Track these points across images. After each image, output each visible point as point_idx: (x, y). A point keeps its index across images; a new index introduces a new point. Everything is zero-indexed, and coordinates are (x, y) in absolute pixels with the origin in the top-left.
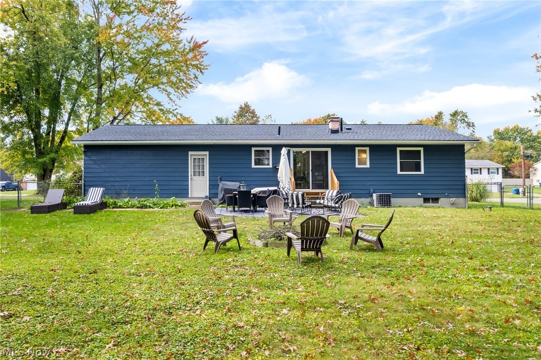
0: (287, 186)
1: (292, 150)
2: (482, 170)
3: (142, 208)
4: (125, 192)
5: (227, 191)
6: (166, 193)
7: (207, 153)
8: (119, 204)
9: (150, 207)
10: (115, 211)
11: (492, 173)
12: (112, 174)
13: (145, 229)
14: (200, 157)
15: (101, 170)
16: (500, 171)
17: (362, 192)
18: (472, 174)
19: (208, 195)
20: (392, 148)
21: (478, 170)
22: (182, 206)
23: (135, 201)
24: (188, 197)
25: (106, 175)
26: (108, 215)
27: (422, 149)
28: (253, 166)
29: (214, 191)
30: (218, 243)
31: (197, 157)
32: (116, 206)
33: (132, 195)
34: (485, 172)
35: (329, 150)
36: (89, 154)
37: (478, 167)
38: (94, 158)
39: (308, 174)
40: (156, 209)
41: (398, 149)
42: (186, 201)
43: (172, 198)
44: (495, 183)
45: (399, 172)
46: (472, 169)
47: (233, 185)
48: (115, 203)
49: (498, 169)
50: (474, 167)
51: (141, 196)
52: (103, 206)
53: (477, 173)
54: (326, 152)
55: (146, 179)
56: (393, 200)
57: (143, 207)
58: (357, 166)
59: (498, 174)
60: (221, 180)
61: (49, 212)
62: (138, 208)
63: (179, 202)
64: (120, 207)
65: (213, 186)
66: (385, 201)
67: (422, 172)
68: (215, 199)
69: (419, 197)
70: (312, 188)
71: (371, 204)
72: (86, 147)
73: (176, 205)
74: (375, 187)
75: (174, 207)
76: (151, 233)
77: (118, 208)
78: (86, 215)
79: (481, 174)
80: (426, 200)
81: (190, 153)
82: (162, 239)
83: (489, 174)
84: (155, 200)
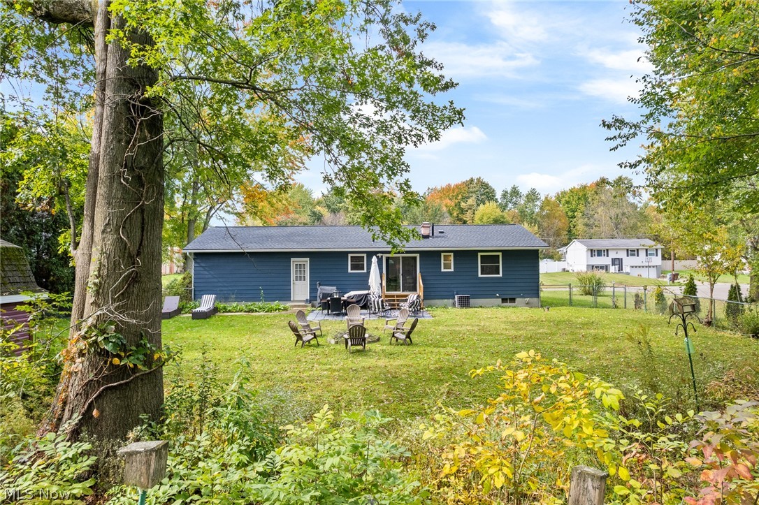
0: (377, 291)
1: (385, 256)
2: (639, 251)
3: (249, 312)
4: (234, 296)
5: (325, 296)
6: (270, 298)
7: (308, 259)
8: (229, 309)
9: (256, 311)
10: (227, 316)
11: (651, 254)
12: (221, 280)
13: (255, 332)
14: (302, 263)
15: (210, 276)
16: (660, 253)
17: (447, 293)
18: (628, 256)
19: (308, 298)
20: (473, 254)
21: (634, 251)
22: (285, 309)
23: (242, 305)
24: (290, 300)
25: (215, 280)
26: (221, 320)
27: (500, 254)
28: (350, 271)
29: (313, 295)
30: (303, 342)
31: (299, 263)
32: (225, 310)
33: (239, 299)
34: (642, 253)
35: (418, 256)
36: (198, 261)
37: (635, 248)
38: (203, 265)
39: (399, 277)
40: (262, 313)
41: (480, 254)
42: (288, 304)
43: (276, 303)
44: (654, 267)
45: (480, 275)
46: (628, 250)
47: (331, 289)
48: (225, 308)
49: (657, 250)
50: (630, 248)
51: (247, 300)
52: (215, 310)
53: (634, 255)
54: (415, 258)
55: (252, 284)
56: (472, 301)
57: (251, 311)
58: (443, 270)
59: (657, 255)
60: (320, 285)
61: (170, 318)
62: (245, 312)
63: (282, 305)
64: (230, 311)
65: (313, 290)
66: (465, 303)
67: (501, 275)
68: (314, 302)
69: (497, 297)
70: (403, 291)
71: (454, 305)
72: (195, 254)
73: (279, 309)
74: (459, 289)
75: (277, 311)
76: (260, 335)
77: (227, 312)
78: (203, 320)
79: (638, 256)
80: (504, 300)
81: (292, 259)
82: (268, 340)
83: (647, 256)
84: (260, 304)
